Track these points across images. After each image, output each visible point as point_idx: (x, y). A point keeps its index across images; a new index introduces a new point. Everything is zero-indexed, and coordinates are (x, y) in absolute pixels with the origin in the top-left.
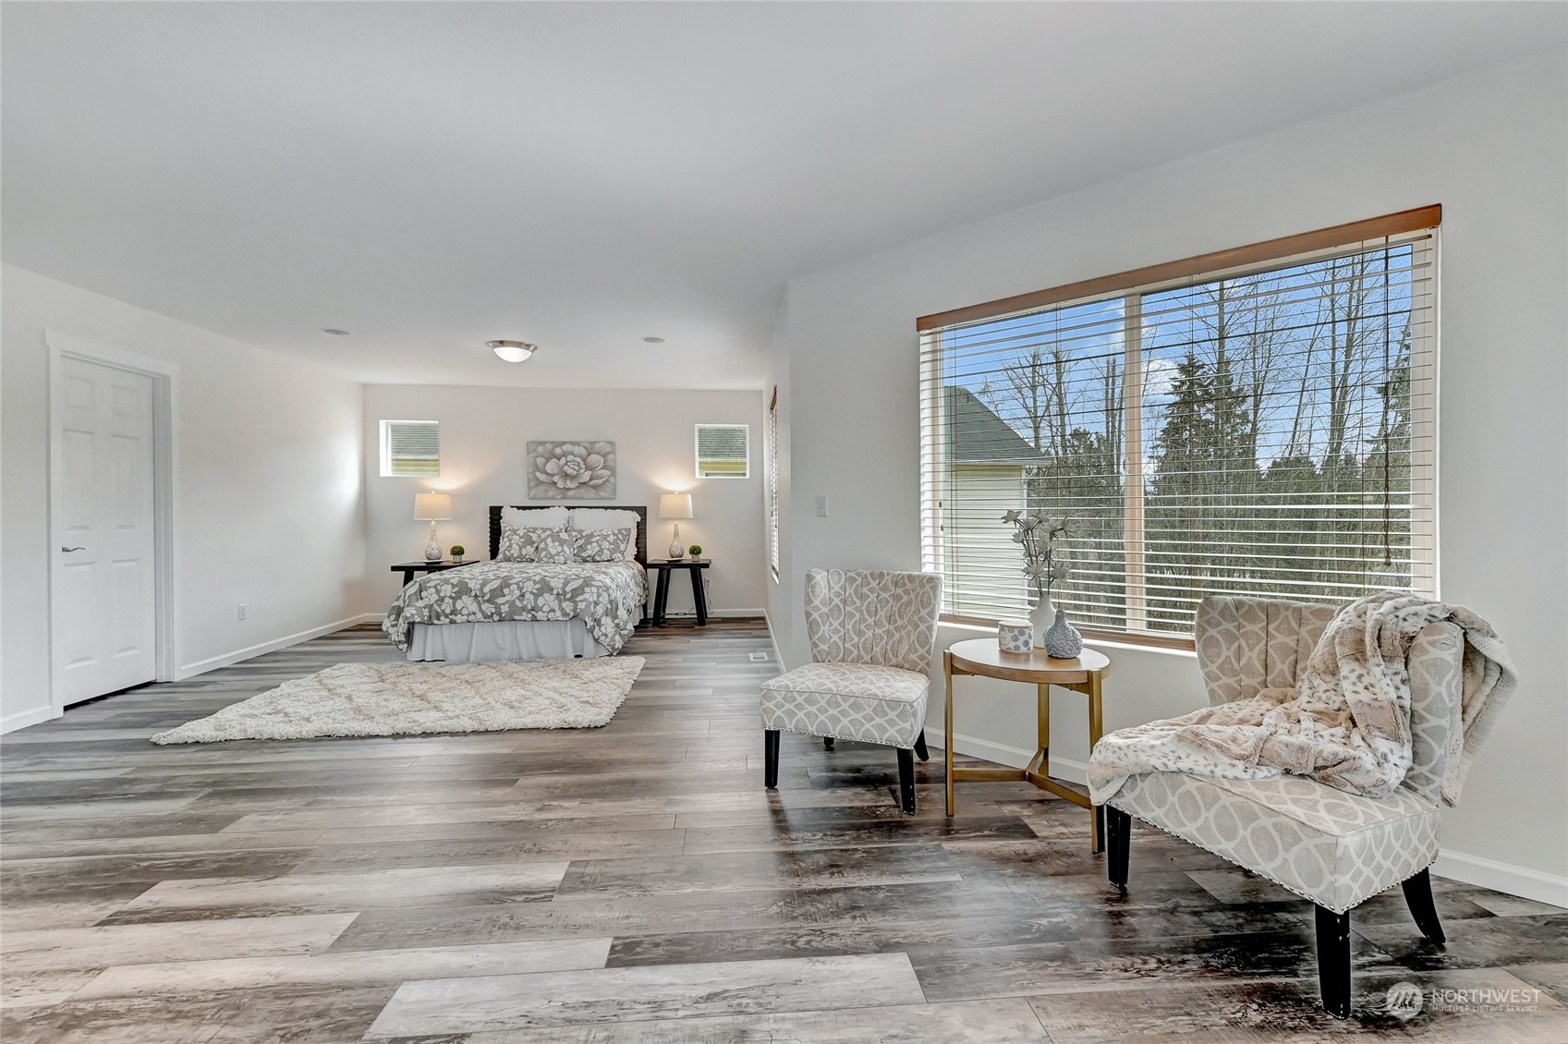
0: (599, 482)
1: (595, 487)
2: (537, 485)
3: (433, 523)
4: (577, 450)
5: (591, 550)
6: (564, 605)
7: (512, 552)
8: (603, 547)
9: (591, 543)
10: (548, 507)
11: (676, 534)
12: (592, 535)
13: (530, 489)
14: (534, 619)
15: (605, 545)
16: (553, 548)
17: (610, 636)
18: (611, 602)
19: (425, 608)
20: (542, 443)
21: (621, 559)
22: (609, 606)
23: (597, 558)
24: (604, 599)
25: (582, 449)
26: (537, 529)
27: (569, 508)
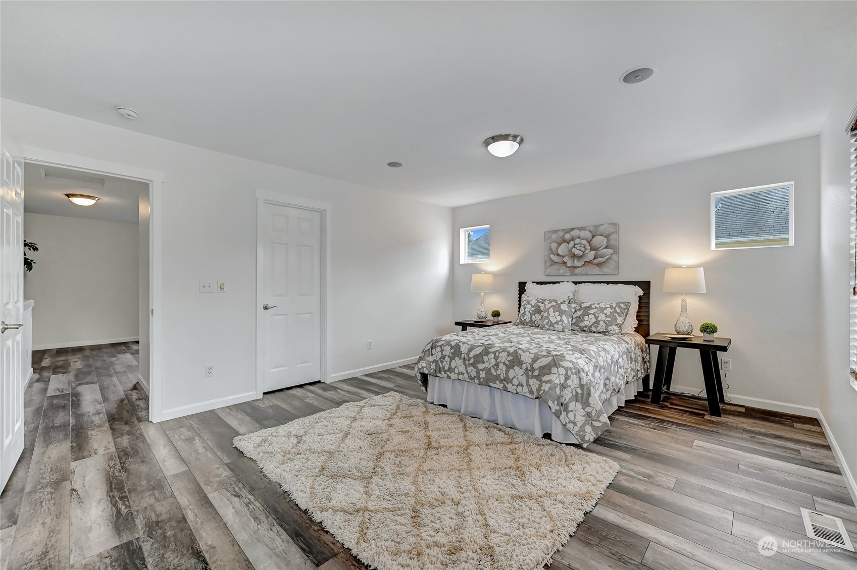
0: (603, 260)
1: (598, 265)
2: (551, 265)
3: (482, 294)
4: (583, 234)
5: (588, 321)
6: (532, 381)
7: (525, 318)
8: (599, 319)
9: (588, 314)
10: (559, 282)
11: (684, 309)
12: (590, 307)
13: (546, 268)
14: (505, 389)
15: (602, 317)
16: (554, 317)
17: (579, 424)
18: (582, 386)
19: (433, 362)
20: (556, 231)
21: (617, 331)
22: (579, 391)
23: (594, 329)
24: (573, 382)
25: (587, 232)
26: (545, 300)
27: (576, 283)
